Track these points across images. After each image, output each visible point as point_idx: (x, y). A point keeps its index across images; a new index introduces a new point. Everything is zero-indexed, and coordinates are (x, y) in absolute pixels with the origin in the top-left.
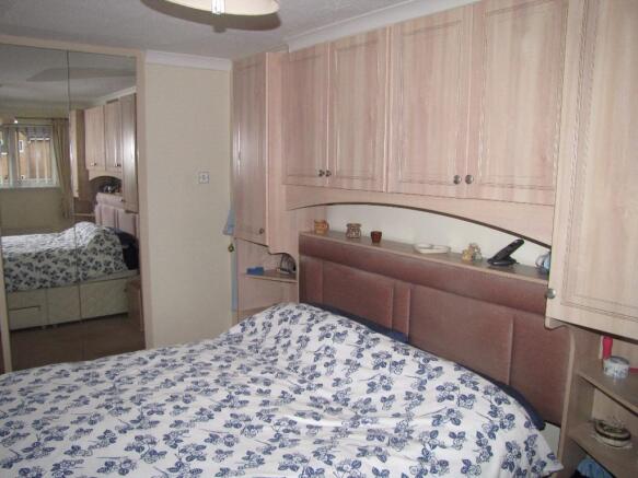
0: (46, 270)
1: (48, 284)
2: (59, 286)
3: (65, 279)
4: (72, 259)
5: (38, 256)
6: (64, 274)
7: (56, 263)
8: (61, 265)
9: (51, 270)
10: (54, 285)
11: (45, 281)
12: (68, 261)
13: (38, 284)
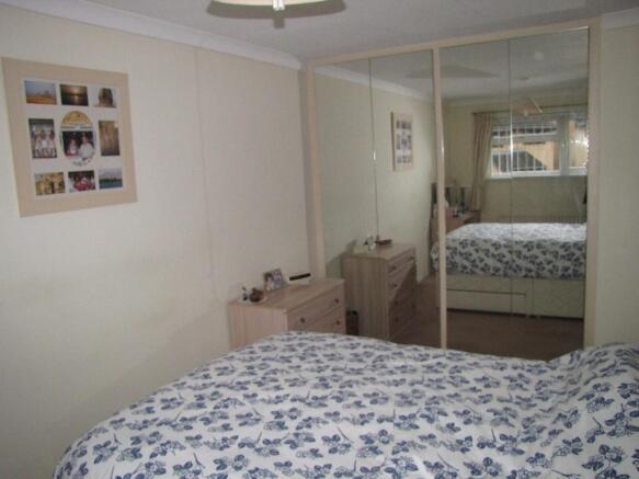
0: (533, 259)
1: (533, 274)
2: (543, 278)
3: (551, 272)
4: (562, 252)
5: (529, 246)
6: (550, 267)
7: (544, 253)
8: (549, 257)
9: (538, 261)
10: (539, 276)
11: (530, 271)
12: (557, 253)
13: (524, 273)
